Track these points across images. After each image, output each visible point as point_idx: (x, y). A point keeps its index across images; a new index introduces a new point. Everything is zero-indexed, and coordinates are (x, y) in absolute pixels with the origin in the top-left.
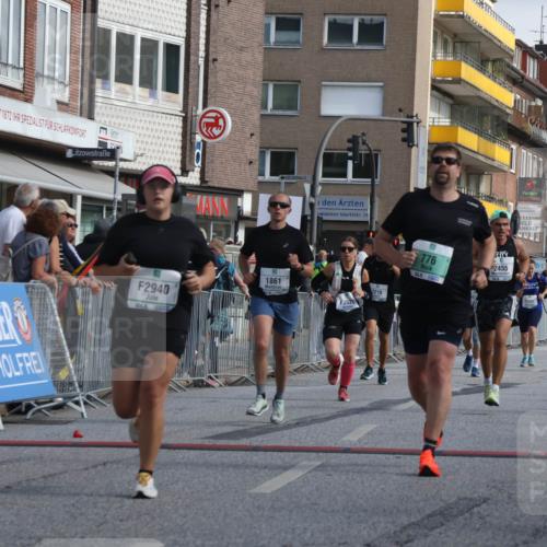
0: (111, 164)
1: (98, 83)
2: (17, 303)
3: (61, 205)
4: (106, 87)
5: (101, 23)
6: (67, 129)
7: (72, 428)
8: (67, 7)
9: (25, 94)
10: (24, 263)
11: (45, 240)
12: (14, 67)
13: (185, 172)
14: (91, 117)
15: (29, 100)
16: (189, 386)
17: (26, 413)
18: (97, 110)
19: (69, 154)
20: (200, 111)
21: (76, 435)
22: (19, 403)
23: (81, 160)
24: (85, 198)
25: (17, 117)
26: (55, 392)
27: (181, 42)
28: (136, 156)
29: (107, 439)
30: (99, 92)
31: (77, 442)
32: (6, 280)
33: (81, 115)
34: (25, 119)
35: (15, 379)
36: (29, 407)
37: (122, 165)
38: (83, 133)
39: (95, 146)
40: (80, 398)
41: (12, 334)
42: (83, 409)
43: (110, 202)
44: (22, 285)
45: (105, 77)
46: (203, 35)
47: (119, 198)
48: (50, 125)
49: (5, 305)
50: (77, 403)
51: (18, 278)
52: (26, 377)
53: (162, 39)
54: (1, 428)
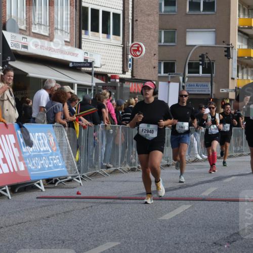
0: (90, 69)
1: (83, 32)
2: (49, 134)
4: (86, 34)
5: (84, 4)
6: (70, 53)
7: (76, 190)
9: (50, 38)
10: (52, 115)
11: (61, 105)
12: (44, 25)
13: (124, 72)
14: (80, 47)
15: (51, 40)
16: (129, 171)
17: (55, 183)
18: (83, 45)
19: (71, 65)
20: (130, 44)
21: (78, 193)
22: (52, 179)
23: (77, 68)
24: (78, 85)
25: (46, 49)
27: (120, 12)
28: (101, 65)
29: (92, 195)
30: (83, 36)
31: (78, 197)
32: (44, 123)
33: (76, 46)
34: (50, 49)
35: (49, 168)
36: (56, 181)
37: (95, 69)
38: (77, 55)
39: (82, 61)
40: (79, 177)
41: (47, 148)
42: (80, 181)
43: (90, 87)
44: (51, 125)
45: (86, 29)
46: (131, 9)
47: (94, 85)
48: (62, 52)
49: (44, 134)
50: (78, 179)
52: (56, 166)
53: (112, 11)
54: (44, 190)
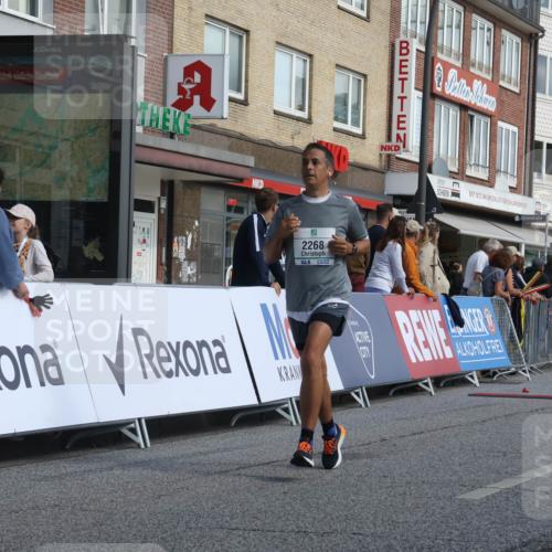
0: (543, 224)
1: (535, 174)
2: (486, 310)
3: (513, 249)
4: (540, 177)
5: (537, 138)
6: (515, 204)
7: (522, 386)
8: (516, 129)
9: (490, 183)
10: (489, 285)
11: (502, 271)
12: (483, 167)
14: (530, 195)
15: (492, 186)
17: (493, 376)
18: (534, 192)
19: (517, 219)
21: (524, 391)
22: (488, 371)
23: (524, 223)
24: (526, 246)
25: (484, 197)
26: (510, 364)
29: (544, 394)
30: (536, 180)
31: (525, 395)
32: (478, 295)
33: (524, 194)
34: (490, 197)
35: (486, 356)
36: (495, 373)
38: (525, 206)
39: (533, 213)
40: (526, 368)
41: (483, 328)
42: (528, 375)
43: (542, 248)
44: (488, 299)
45: (540, 171)
47: (548, 245)
48: (505, 201)
49: (478, 311)
50: (524, 371)
51: (486, 294)
52: (493, 354)
54: (478, 385)
